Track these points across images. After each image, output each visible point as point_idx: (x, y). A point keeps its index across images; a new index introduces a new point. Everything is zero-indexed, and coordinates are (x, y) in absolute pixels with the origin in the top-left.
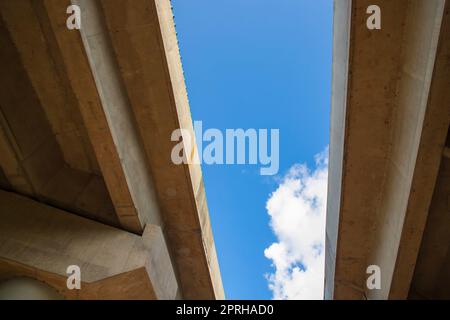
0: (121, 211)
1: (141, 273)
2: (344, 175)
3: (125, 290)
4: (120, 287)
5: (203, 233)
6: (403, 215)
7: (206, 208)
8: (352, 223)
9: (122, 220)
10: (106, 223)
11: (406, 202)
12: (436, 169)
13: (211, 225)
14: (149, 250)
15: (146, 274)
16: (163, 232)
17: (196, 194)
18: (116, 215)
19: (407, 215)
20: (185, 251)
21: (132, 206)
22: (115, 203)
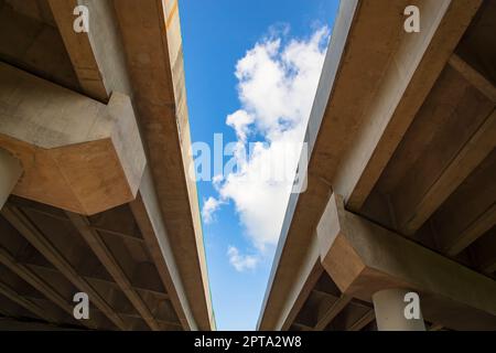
0: (82, 73)
1: (106, 144)
2: (340, 67)
3: (88, 159)
4: (83, 157)
5: (178, 109)
6: (388, 119)
7: (183, 82)
8: (335, 119)
9: (84, 84)
10: (64, 85)
11: (395, 106)
12: (436, 76)
13: (187, 102)
14: (116, 121)
15: (112, 145)
16: (132, 103)
17: (172, 65)
18: (76, 78)
19: (391, 120)
20: (157, 126)
21: (96, 68)
22: (74, 63)
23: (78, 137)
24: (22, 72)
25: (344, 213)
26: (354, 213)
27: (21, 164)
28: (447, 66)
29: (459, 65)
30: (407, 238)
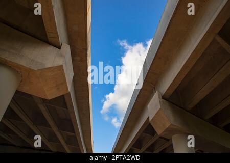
0: (50, 35)
3: (52, 75)
4: (50, 73)
5: (88, 51)
8: (160, 58)
9: (50, 39)
14: (65, 57)
16: (70, 48)
17: (88, 31)
18: (47, 36)
20: (78, 58)
21: (57, 33)
22: (46, 30)
23: (49, 64)
24: (22, 33)
25: (162, 100)
26: (166, 100)
27: (22, 76)
28: (214, 40)
29: (219, 39)
30: (188, 111)
